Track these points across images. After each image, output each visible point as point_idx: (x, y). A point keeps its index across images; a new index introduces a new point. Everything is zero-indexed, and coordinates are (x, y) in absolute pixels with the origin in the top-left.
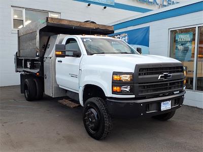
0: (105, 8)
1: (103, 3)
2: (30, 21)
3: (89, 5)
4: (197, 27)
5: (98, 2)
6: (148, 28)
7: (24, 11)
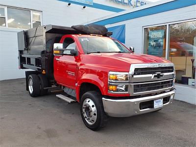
0: (84, 7)
1: (83, 3)
2: (13, 20)
3: (69, 4)
4: (168, 25)
5: (78, 2)
6: (124, 26)
7: (6, 9)
